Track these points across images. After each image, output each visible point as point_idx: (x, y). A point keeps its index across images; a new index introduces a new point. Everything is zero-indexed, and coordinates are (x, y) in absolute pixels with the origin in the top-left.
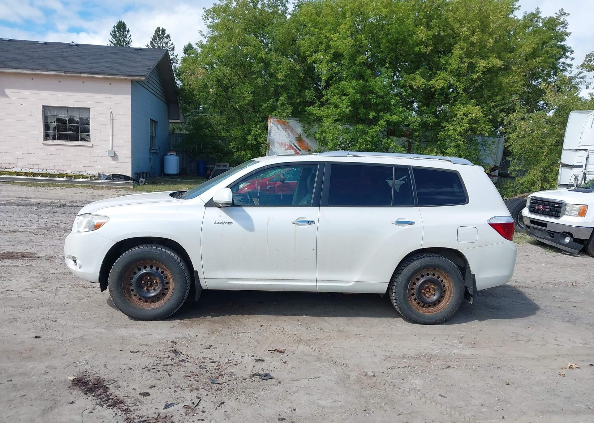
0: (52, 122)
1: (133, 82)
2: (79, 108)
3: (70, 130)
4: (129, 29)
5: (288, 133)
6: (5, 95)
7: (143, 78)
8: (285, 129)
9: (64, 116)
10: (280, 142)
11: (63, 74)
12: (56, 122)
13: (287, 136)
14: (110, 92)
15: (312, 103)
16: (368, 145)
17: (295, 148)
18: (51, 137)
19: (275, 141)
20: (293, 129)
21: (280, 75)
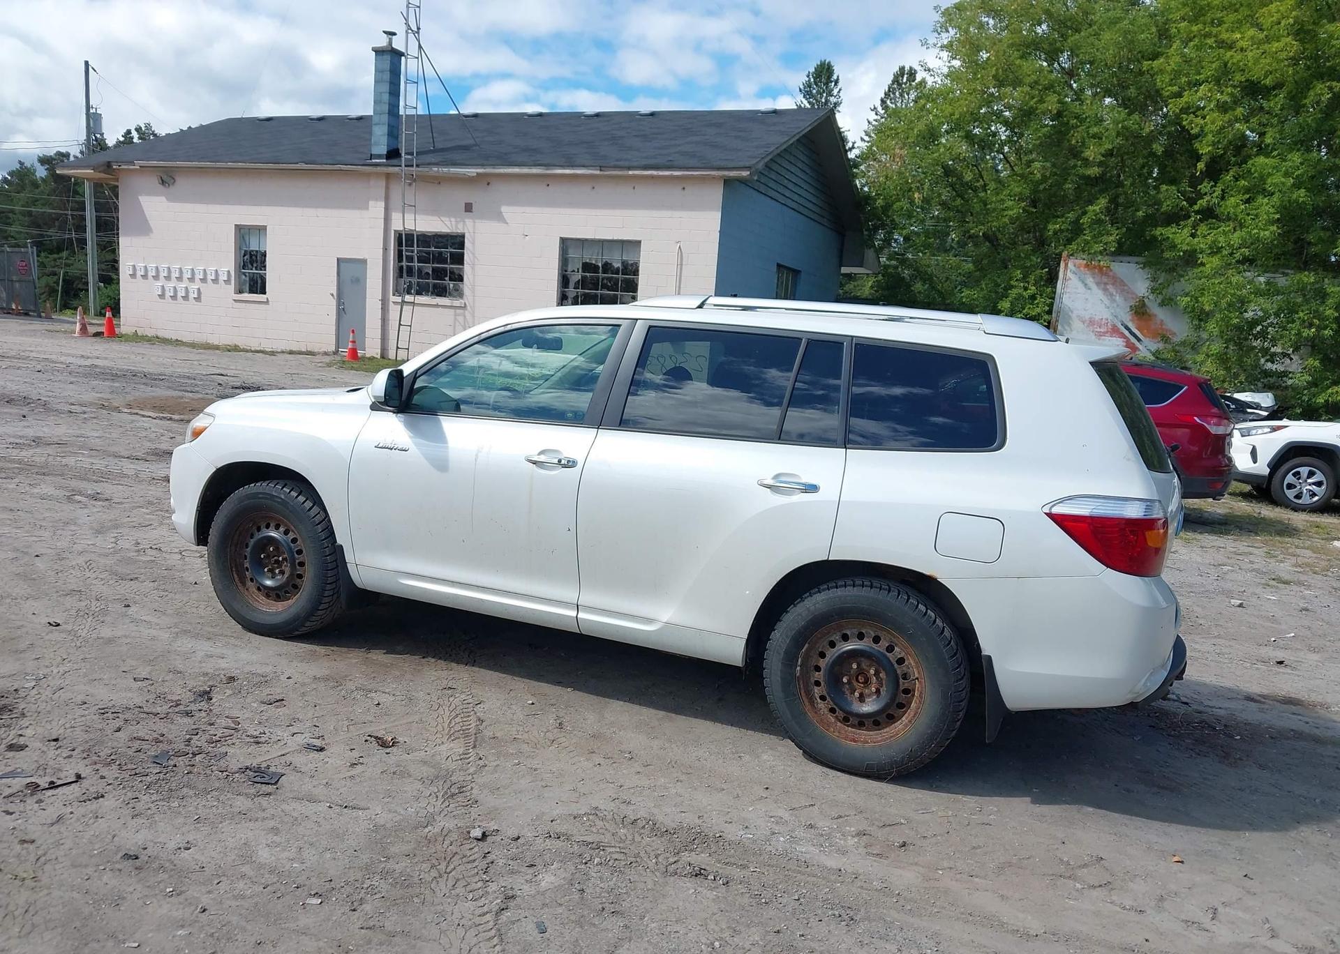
0: (574, 271)
1: (727, 182)
2: (622, 242)
3: (604, 287)
4: (838, 77)
5: (1111, 295)
6: (499, 217)
7: (745, 173)
8: (1103, 286)
9: (596, 259)
10: (1087, 317)
11: (598, 172)
12: (580, 271)
13: (1107, 302)
14: (683, 207)
15: (1174, 218)
16: (1325, 328)
17: (1127, 333)
18: (570, 301)
19: (1074, 316)
20: (1125, 285)
21: (1092, 152)
